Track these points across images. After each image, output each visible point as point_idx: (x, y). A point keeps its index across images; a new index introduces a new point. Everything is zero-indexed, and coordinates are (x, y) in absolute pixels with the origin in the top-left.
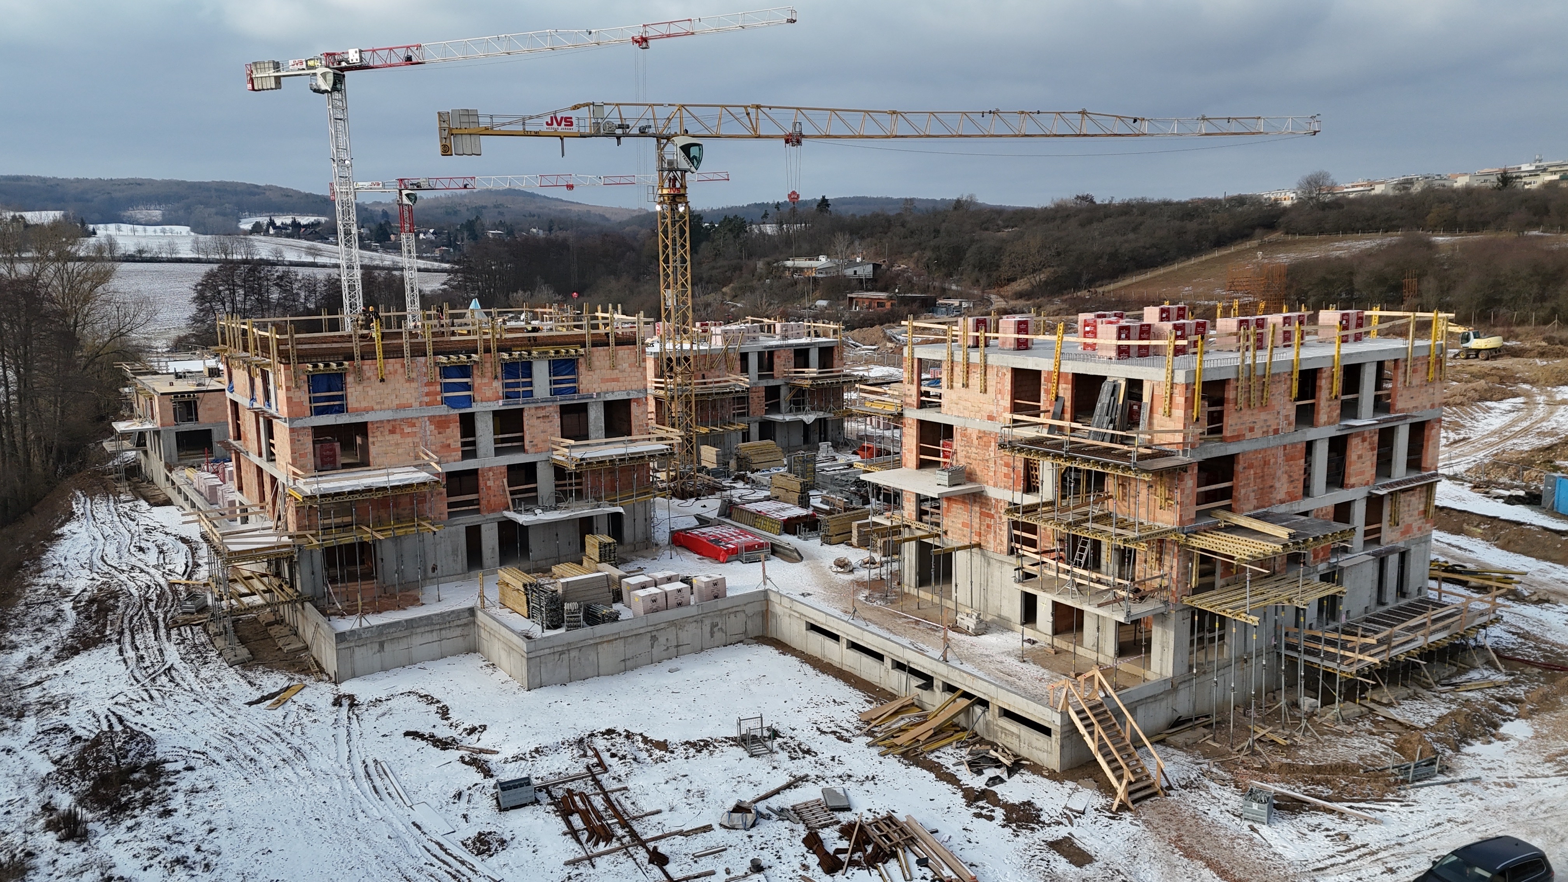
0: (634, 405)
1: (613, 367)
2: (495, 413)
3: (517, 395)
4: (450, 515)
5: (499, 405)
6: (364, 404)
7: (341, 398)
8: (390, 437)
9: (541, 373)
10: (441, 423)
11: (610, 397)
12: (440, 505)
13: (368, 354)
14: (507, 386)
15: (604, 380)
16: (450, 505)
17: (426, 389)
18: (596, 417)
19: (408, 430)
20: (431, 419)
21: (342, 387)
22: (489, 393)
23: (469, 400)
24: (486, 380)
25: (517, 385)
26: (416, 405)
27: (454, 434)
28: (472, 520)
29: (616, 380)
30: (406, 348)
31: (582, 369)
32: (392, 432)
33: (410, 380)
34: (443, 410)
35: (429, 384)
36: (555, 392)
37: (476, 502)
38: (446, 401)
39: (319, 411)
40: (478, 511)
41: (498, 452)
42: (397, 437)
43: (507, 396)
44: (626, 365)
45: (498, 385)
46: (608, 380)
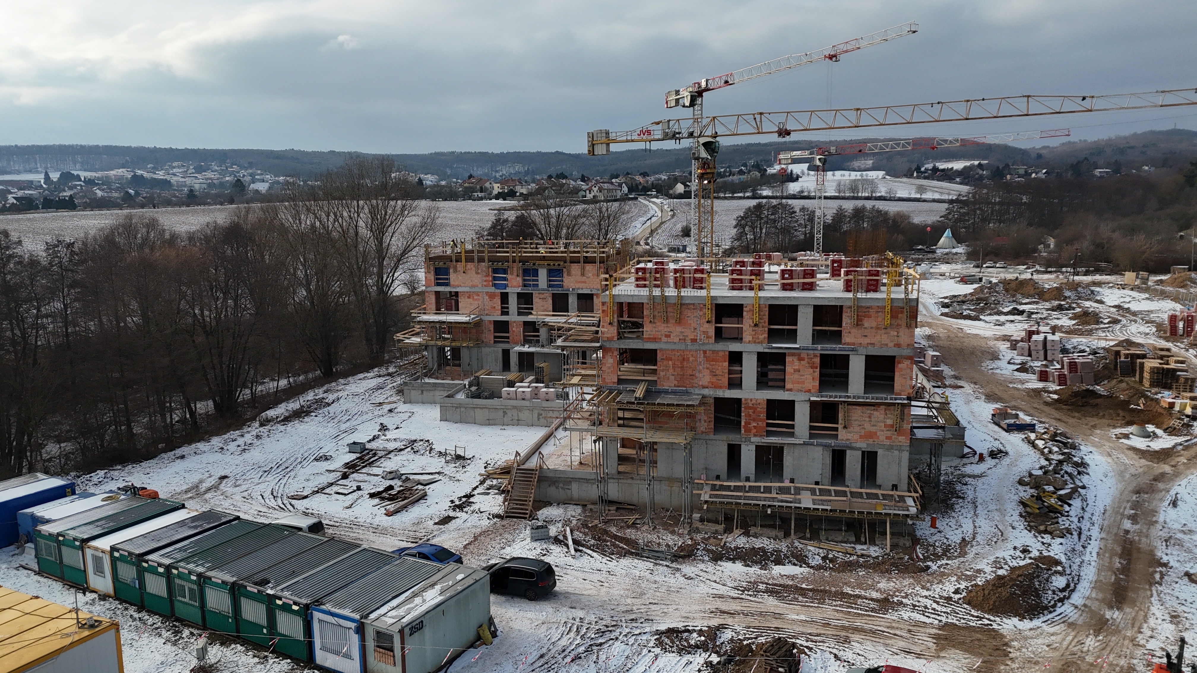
0: (595, 297)
1: (583, 275)
2: (518, 293)
3: (530, 285)
4: (495, 342)
5: (519, 290)
6: (457, 283)
7: (447, 279)
8: (468, 300)
9: (543, 274)
10: (491, 296)
11: (580, 292)
12: (489, 336)
13: (458, 260)
14: (524, 280)
15: (577, 282)
16: (495, 337)
17: (485, 279)
18: (573, 301)
19: (476, 297)
20: (487, 293)
21: (448, 274)
22: (515, 284)
23: (506, 286)
24: (514, 277)
25: (529, 280)
26: (480, 286)
27: (498, 301)
28: (506, 346)
29: (585, 282)
30: (476, 258)
31: (565, 275)
32: (469, 297)
33: (477, 273)
34: (492, 290)
35: (486, 276)
36: (550, 286)
37: (508, 338)
38: (495, 285)
39: (438, 284)
40: (508, 342)
41: (520, 314)
42: (471, 300)
43: (525, 286)
44: (590, 275)
45: (520, 280)
46: (580, 282)
